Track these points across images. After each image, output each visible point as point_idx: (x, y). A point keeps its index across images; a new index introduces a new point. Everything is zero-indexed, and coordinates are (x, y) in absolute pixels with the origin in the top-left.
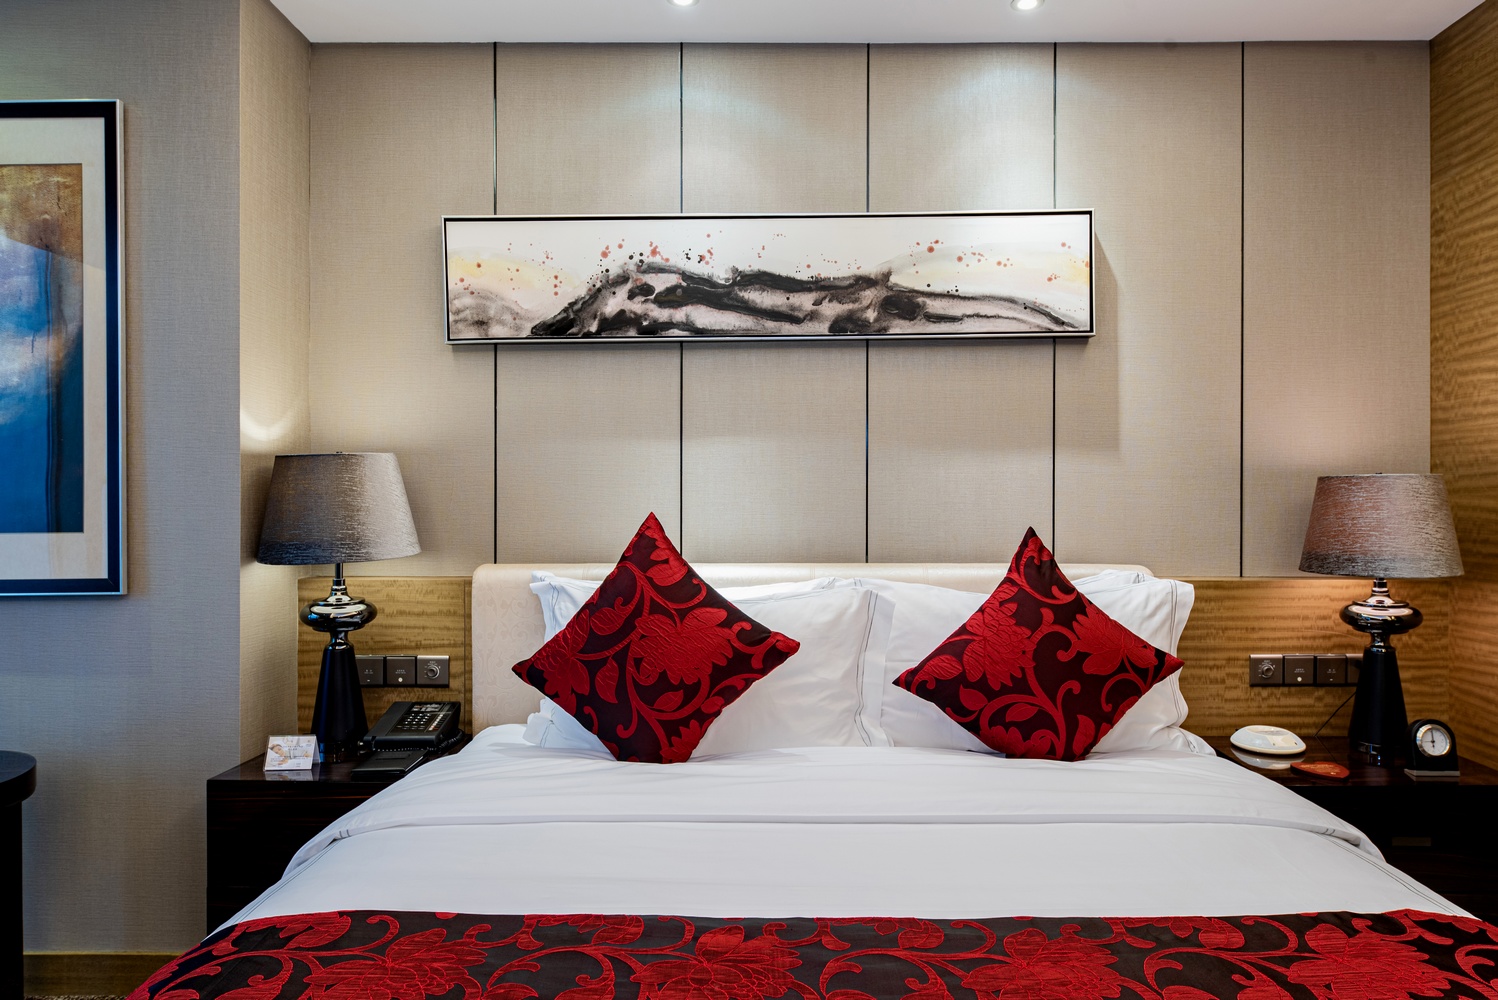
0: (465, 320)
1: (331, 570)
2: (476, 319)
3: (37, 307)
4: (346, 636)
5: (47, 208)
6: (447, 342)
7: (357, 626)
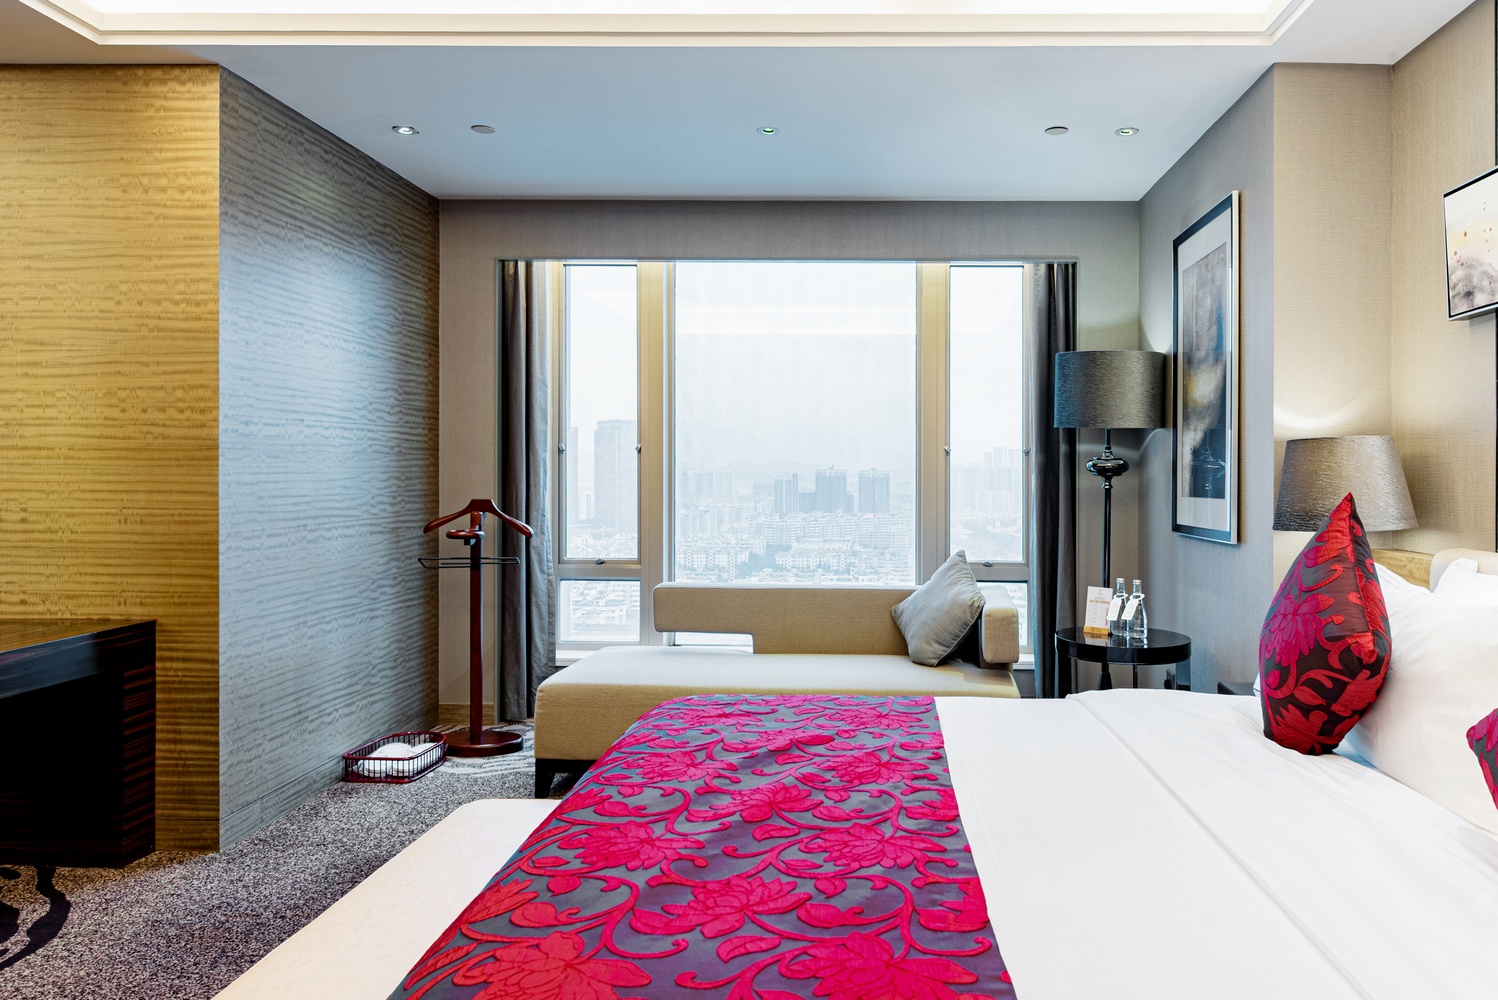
0: (1459, 294)
2: (1466, 291)
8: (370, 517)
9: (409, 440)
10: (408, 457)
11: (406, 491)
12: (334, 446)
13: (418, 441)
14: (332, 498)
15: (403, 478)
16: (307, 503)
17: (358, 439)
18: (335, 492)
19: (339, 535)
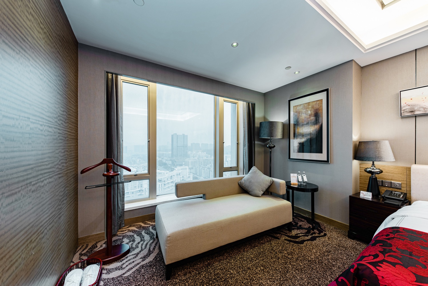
0: (407, 112)
1: (371, 162)
2: (410, 111)
3: (315, 121)
4: (375, 175)
5: (317, 107)
6: (400, 117)
7: (378, 174)
8: (59, 170)
9: (70, 135)
10: (70, 142)
11: (70, 156)
12: (45, 135)
13: (73, 136)
14: (44, 163)
15: (69, 151)
16: (32, 168)
17: (54, 133)
18: (45, 160)
19: (47, 183)
